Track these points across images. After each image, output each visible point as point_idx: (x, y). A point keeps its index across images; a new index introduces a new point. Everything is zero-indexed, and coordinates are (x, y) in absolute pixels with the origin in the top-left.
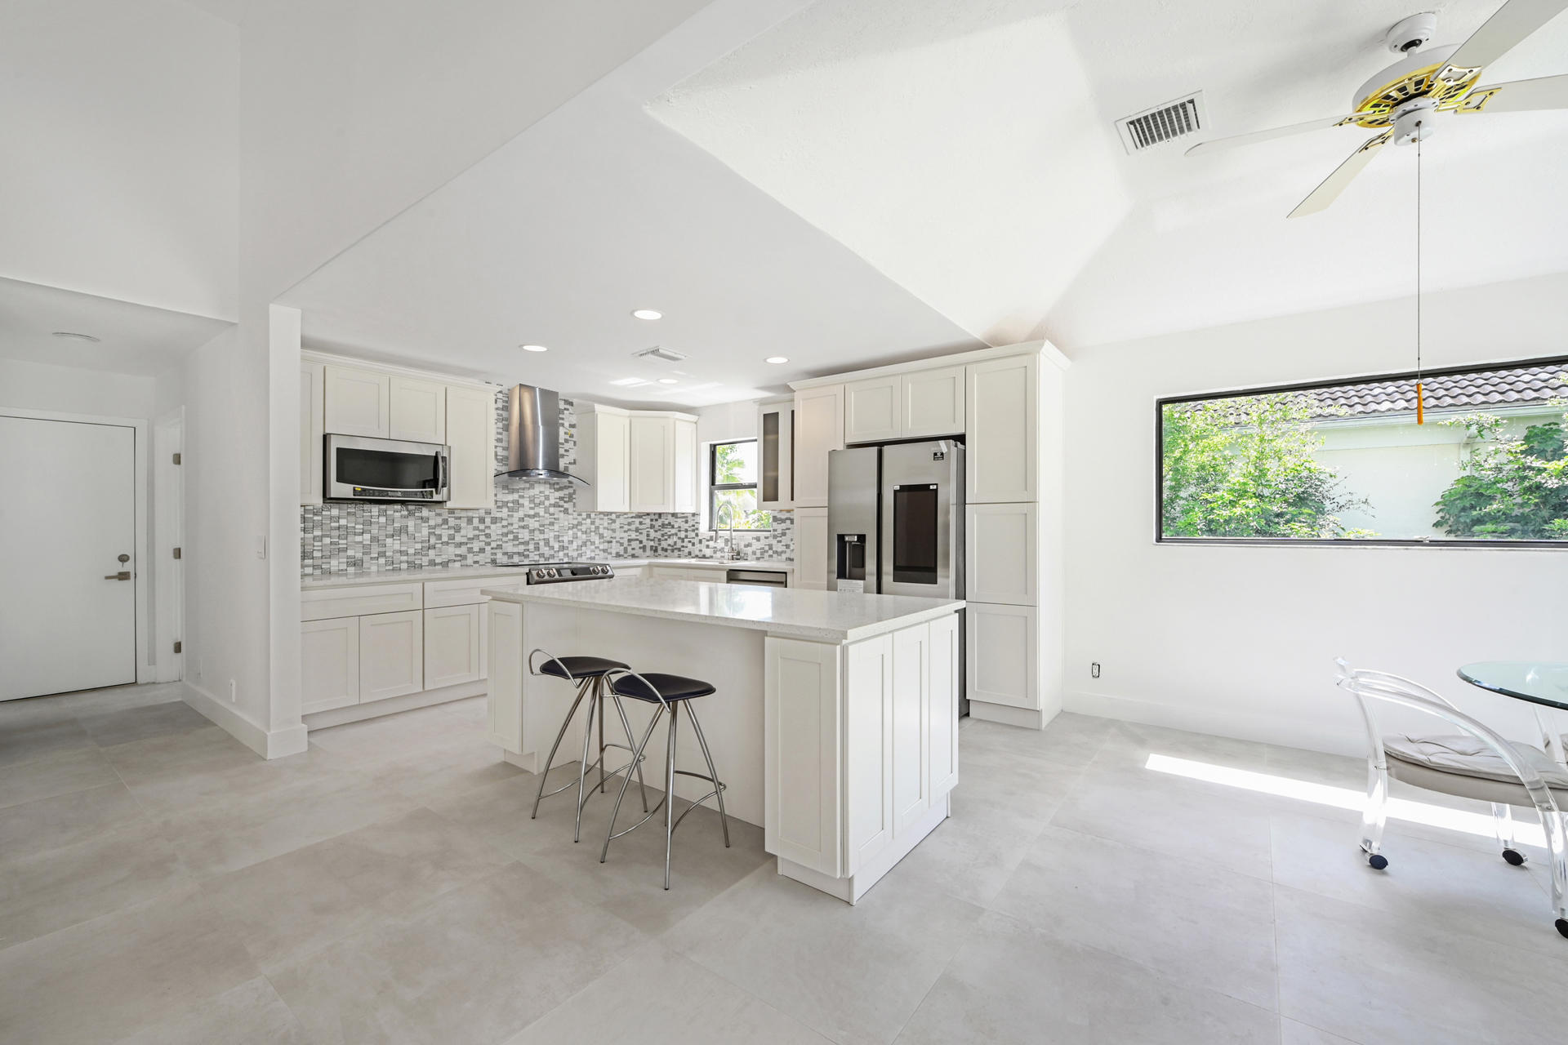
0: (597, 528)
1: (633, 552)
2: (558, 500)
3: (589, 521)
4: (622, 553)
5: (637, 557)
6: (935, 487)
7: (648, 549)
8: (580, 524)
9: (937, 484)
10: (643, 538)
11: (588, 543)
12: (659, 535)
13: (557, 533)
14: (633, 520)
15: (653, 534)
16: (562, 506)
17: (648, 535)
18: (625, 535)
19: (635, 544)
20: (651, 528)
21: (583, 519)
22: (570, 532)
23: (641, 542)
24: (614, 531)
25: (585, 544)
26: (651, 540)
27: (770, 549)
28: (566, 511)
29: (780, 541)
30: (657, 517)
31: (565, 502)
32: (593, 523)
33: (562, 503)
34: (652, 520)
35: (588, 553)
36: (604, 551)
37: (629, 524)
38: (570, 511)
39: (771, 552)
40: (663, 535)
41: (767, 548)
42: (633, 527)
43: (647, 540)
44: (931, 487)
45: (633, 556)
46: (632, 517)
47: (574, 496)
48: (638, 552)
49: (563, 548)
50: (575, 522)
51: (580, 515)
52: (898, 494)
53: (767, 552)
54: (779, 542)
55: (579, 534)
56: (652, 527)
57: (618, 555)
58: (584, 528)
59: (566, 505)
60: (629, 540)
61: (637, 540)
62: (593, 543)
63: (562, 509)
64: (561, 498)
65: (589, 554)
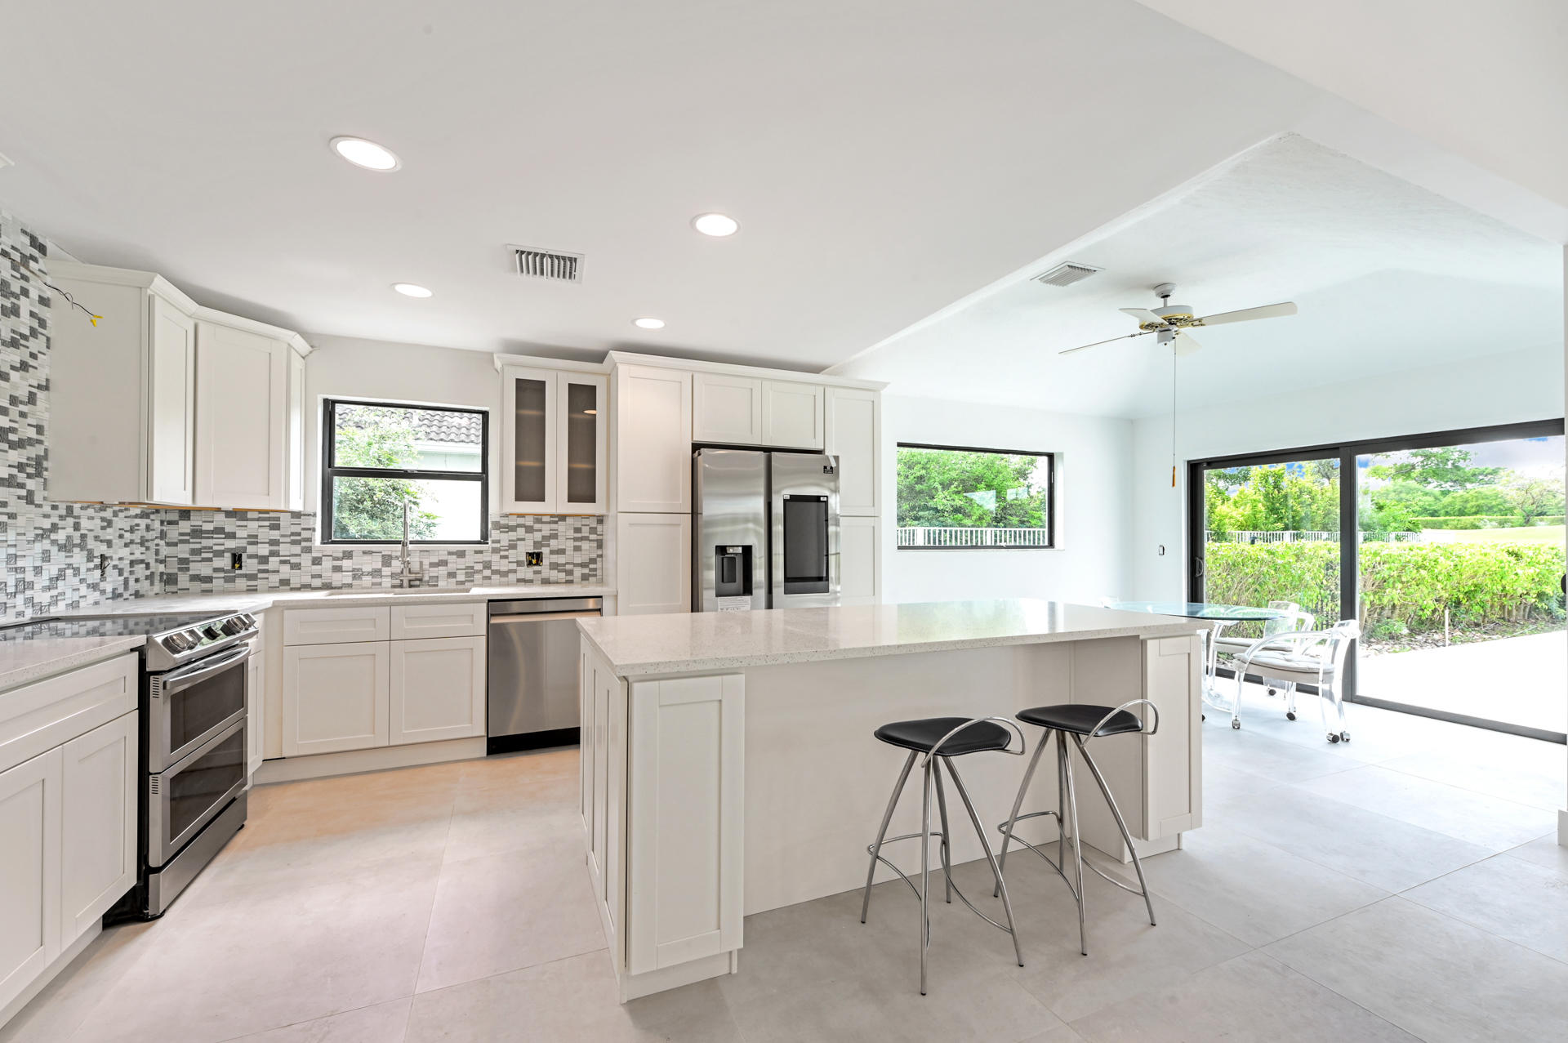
0: (83, 537)
1: (138, 586)
2: (15, 471)
3: (70, 521)
4: (121, 590)
5: (142, 596)
6: (825, 499)
7: (157, 578)
8: (55, 528)
9: (827, 497)
10: (150, 558)
11: (69, 572)
12: (183, 551)
13: (12, 551)
14: (137, 521)
15: (165, 551)
16: (22, 486)
17: (157, 553)
18: (125, 552)
19: (140, 570)
20: (162, 538)
21: (61, 517)
22: (39, 547)
23: (148, 566)
24: (109, 543)
25: (61, 576)
26: (161, 562)
27: (485, 568)
28: (29, 498)
29: (506, 557)
30: (174, 517)
31: (29, 476)
32: (77, 527)
33: (21, 477)
34: (162, 523)
35: (69, 593)
36: (94, 587)
37: (132, 530)
38: (38, 499)
39: (487, 573)
40: (194, 552)
41: (479, 567)
42: (137, 537)
43: (157, 561)
44: (822, 499)
45: (137, 595)
46: (136, 516)
47: (45, 464)
48: (144, 586)
49: (24, 586)
50: (47, 524)
51: (54, 507)
52: (787, 503)
53: (480, 572)
54: (502, 557)
55: (54, 550)
56: (163, 535)
57: (116, 595)
58: (61, 536)
59: (31, 484)
60: (132, 563)
61: (142, 561)
62: (77, 571)
63: (23, 492)
64: (21, 467)
65: (71, 596)
